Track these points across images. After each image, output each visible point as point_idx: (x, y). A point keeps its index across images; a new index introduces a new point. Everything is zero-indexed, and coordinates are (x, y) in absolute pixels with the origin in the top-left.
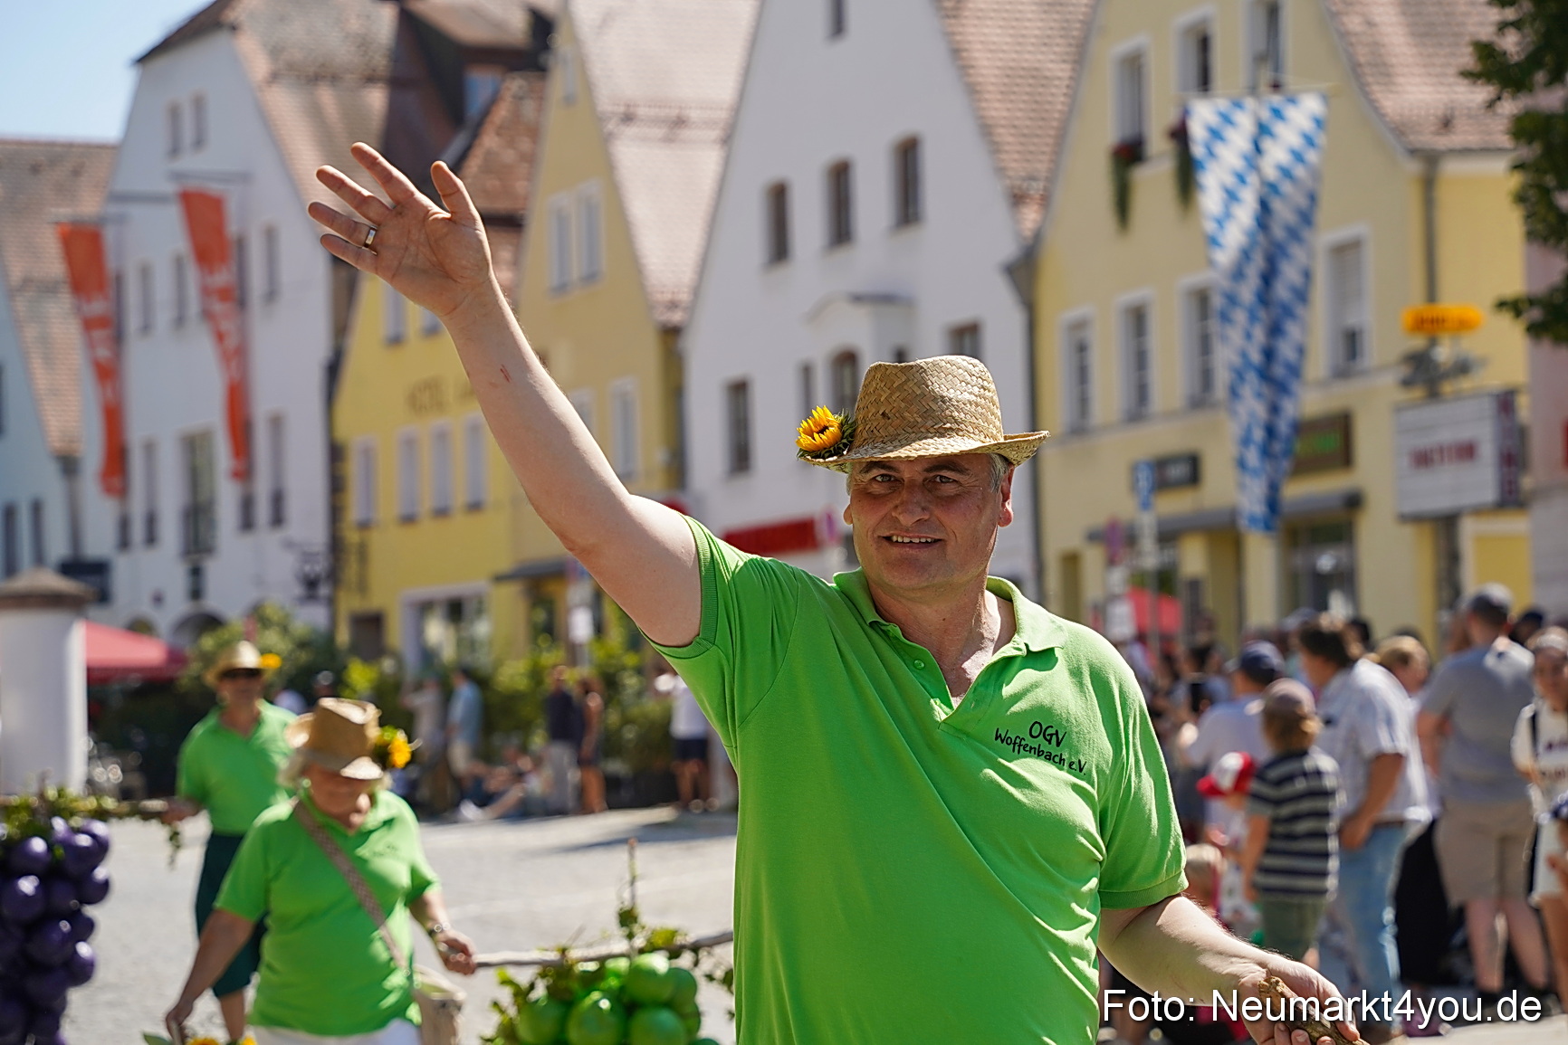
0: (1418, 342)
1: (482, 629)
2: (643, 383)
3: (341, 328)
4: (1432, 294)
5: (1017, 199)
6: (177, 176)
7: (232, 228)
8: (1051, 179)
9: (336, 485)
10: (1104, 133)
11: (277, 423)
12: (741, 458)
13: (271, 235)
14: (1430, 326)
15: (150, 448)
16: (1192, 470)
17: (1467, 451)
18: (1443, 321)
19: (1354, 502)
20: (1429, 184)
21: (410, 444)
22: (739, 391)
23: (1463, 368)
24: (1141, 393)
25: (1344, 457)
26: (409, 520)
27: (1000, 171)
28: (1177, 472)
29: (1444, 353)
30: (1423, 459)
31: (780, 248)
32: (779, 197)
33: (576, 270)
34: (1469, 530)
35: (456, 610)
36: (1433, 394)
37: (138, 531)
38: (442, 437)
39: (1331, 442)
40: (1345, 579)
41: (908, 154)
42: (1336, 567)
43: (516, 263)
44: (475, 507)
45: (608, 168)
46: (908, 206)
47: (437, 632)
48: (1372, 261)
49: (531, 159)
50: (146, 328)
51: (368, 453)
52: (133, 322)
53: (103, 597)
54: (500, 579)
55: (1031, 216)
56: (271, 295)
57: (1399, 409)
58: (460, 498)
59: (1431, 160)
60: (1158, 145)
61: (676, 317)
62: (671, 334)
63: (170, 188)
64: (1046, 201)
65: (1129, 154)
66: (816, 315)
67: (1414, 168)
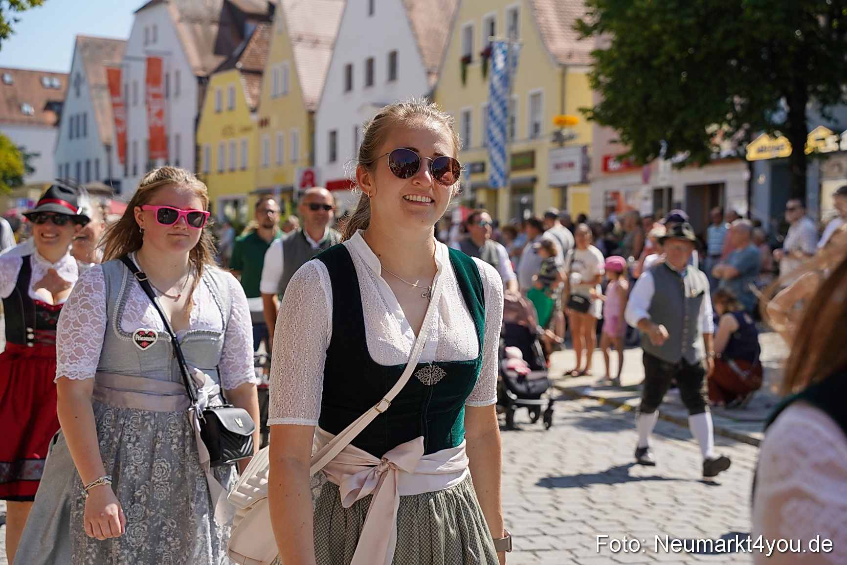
0: (557, 128)
1: (245, 209)
2: (301, 129)
3: (200, 106)
4: (563, 111)
5: (429, 73)
6: (147, 52)
7: (164, 70)
8: (441, 66)
9: (197, 159)
10: (458, 53)
11: (178, 137)
12: (333, 157)
13: (178, 74)
14: (562, 123)
15: (135, 144)
16: (482, 168)
17: (571, 165)
18: (566, 121)
19: (534, 180)
20: (564, 75)
21: (222, 147)
22: (333, 134)
23: (571, 137)
24: (467, 141)
25: (532, 165)
26: (221, 172)
27: (424, 64)
28: (478, 168)
29: (566, 132)
30: (557, 167)
31: (349, 86)
32: (349, 69)
33: (280, 90)
34: (571, 191)
35: (236, 204)
36: (562, 145)
37: (130, 171)
38: (233, 145)
39: (527, 160)
40: (530, 206)
41: (393, 57)
42: (527, 202)
43: (260, 87)
44: (243, 169)
45: (292, 56)
46: (393, 74)
47: (229, 211)
48: (545, 101)
49: (266, 52)
50: (135, 103)
51: (208, 149)
52: (131, 100)
53: (118, 192)
54: (251, 193)
55: (433, 79)
56: (177, 94)
57: (551, 150)
58: (238, 165)
59: (565, 67)
60: (477, 58)
61: (313, 108)
62: (312, 114)
63: (143, 55)
64: (439, 75)
65: (467, 60)
66: (360, 109)
67: (558, 70)
